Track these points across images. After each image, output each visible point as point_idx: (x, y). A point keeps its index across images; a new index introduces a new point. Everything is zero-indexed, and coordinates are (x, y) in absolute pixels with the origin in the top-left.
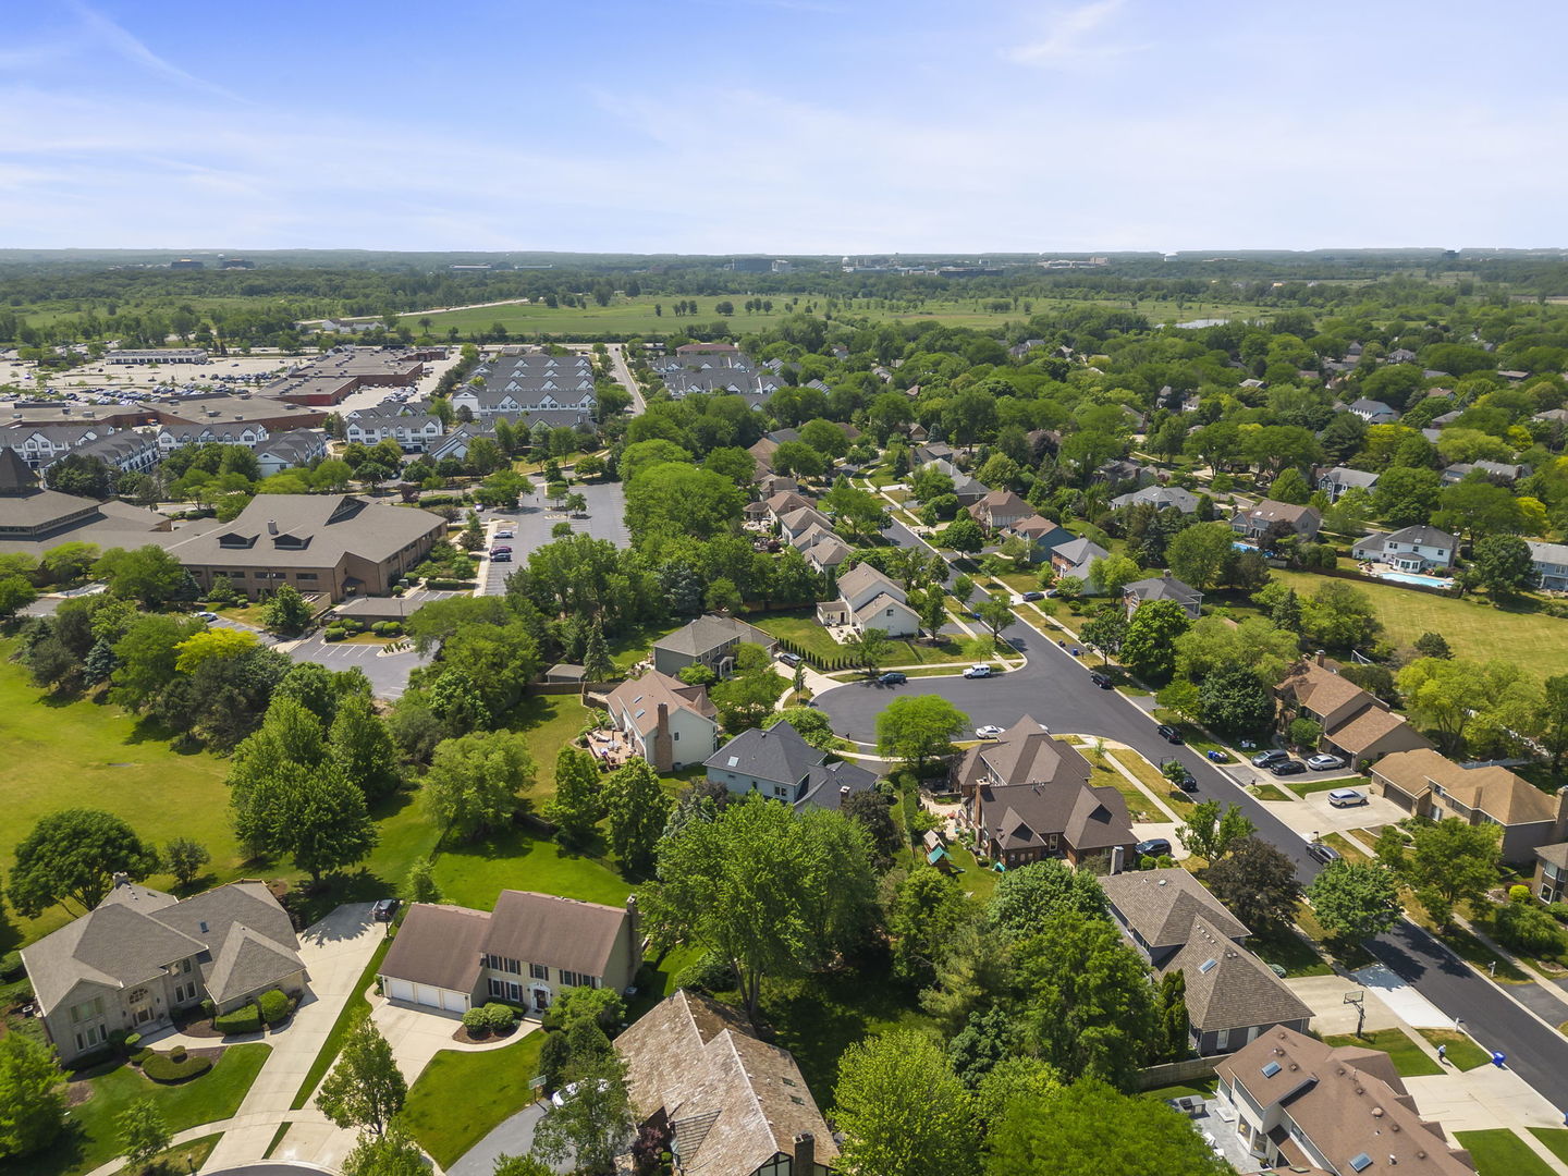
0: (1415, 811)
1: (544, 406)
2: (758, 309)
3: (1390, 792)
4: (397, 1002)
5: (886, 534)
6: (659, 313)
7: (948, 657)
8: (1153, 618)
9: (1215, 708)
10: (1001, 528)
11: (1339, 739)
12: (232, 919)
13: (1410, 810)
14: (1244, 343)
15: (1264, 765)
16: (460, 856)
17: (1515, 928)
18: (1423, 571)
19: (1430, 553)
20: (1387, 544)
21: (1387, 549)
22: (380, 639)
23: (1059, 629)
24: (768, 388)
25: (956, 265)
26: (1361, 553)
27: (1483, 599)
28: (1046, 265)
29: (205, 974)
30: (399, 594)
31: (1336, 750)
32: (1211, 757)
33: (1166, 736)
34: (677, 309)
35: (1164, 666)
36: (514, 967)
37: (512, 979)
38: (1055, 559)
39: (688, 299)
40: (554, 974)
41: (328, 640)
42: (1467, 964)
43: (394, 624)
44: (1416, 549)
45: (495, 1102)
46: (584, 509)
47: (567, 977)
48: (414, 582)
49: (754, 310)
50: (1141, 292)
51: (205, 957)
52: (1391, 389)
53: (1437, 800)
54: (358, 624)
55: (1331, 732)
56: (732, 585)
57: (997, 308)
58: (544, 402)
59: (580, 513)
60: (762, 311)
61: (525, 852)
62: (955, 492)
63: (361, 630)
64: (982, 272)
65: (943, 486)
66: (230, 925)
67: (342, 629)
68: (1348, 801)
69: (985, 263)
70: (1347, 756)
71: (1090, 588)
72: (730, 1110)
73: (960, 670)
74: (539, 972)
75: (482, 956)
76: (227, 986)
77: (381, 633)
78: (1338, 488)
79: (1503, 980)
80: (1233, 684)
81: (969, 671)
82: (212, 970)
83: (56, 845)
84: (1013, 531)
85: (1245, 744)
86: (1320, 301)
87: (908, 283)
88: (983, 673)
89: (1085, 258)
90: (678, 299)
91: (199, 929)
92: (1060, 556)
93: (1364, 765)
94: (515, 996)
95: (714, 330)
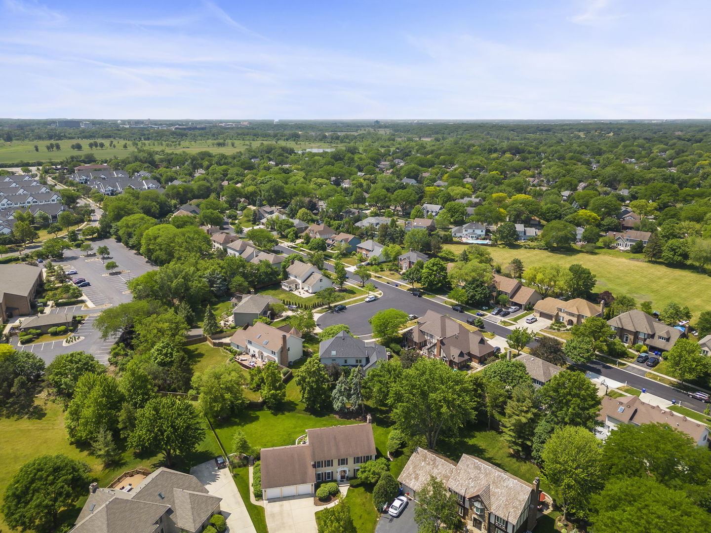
0: (554, 319)
1: (29, 203)
2: (96, 146)
3: (543, 315)
4: (272, 500)
5: (276, 248)
6: (37, 150)
7: (352, 296)
8: (433, 266)
9: (473, 296)
10: (326, 239)
11: (516, 299)
12: (172, 487)
13: (552, 320)
14: (346, 158)
15: (497, 314)
16: (226, 429)
17: (616, 349)
18: (477, 239)
19: (478, 232)
20: (464, 230)
21: (464, 233)
22: (55, 337)
23: (381, 277)
24: (150, 185)
25: (179, 125)
26: (455, 234)
27: (504, 246)
28: (223, 125)
29: (174, 520)
30: (42, 312)
31: (516, 304)
32: (478, 315)
33: (457, 310)
34: (48, 148)
35: (440, 284)
36: (329, 463)
37: (328, 470)
38: (358, 250)
39: (53, 142)
40: (351, 461)
41: (23, 343)
42: (608, 365)
43: (62, 328)
44: (474, 231)
45: (363, 524)
46: (108, 254)
47: (357, 460)
48: (45, 305)
49: (94, 147)
50: (295, 137)
51: (170, 511)
52: (412, 174)
53: (561, 314)
54: (39, 331)
55: (512, 297)
56: (242, 279)
57: (219, 145)
58: (28, 200)
59: (106, 256)
60: (99, 148)
61: (257, 418)
62: (294, 227)
63: (39, 335)
64: (196, 128)
65: (290, 224)
66: (172, 490)
67: (31, 336)
68: (533, 320)
69: (192, 124)
70: (520, 306)
71: (383, 259)
72: (493, 483)
73: (362, 299)
74: (343, 462)
75: (312, 463)
76: (194, 521)
77: (55, 334)
78: (428, 212)
79: (621, 367)
80: (478, 286)
81: (368, 299)
82: (176, 516)
83: (46, 480)
84: (333, 241)
85: (484, 308)
86: (348, 141)
87: (168, 133)
88: (373, 299)
89: (238, 122)
90: (48, 143)
91: (159, 498)
92: (362, 248)
93: (529, 308)
94: (329, 477)
95: (86, 158)
